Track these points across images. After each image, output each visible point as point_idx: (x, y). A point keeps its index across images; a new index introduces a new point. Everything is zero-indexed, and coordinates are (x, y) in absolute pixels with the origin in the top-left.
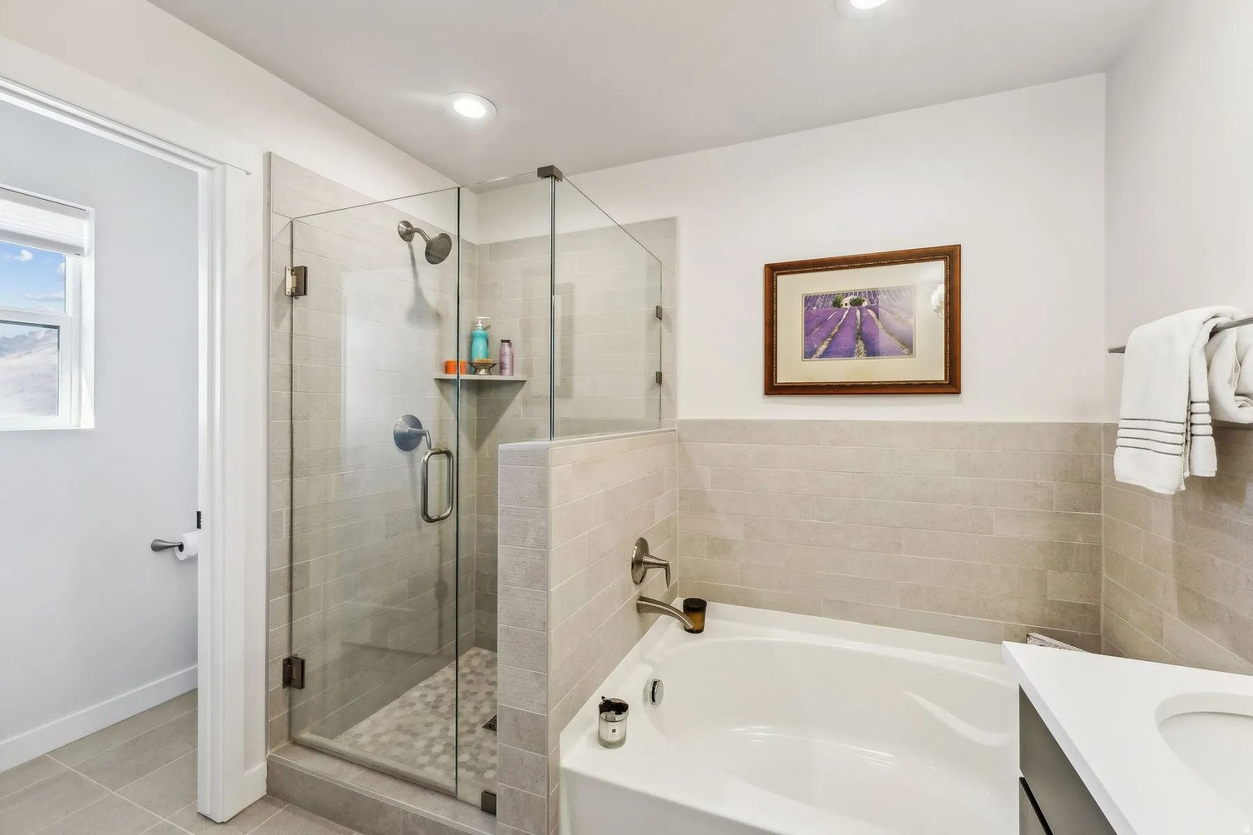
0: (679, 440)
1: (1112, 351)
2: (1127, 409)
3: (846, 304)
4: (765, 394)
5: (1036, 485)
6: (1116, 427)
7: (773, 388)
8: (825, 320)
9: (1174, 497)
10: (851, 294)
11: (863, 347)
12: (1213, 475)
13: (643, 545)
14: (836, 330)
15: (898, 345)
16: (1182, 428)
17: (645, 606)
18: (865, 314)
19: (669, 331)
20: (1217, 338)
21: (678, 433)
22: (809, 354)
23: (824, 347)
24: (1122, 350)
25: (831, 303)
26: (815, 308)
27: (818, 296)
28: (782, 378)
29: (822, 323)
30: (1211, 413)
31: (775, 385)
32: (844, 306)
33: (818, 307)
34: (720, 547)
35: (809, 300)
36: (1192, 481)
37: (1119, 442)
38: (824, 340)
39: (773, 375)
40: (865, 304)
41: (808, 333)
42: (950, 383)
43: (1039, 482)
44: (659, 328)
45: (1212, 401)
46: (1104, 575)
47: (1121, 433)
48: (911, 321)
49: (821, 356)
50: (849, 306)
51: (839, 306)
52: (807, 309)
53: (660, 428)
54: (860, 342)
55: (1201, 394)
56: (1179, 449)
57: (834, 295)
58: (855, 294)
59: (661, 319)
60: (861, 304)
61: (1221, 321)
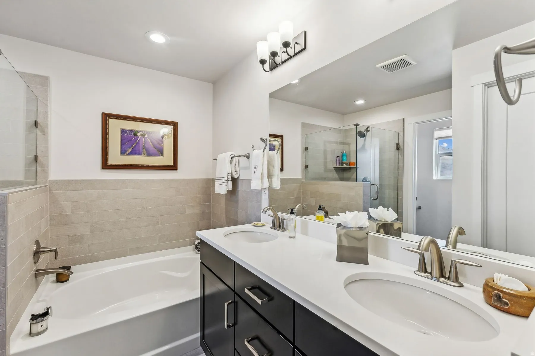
0: (50, 190)
1: (214, 160)
2: (217, 175)
3: (139, 135)
4: (102, 168)
5: (197, 197)
6: (215, 179)
7: (106, 165)
8: (130, 140)
9: (225, 195)
10: (141, 132)
11: (145, 152)
12: (231, 189)
13: (37, 243)
14: (135, 144)
15: (158, 153)
16: (226, 179)
17: (39, 274)
18: (146, 140)
19: (43, 135)
20: (232, 159)
21: (49, 187)
22: (123, 152)
23: (130, 150)
24: (216, 160)
25: (133, 134)
26: (126, 135)
27: (127, 130)
28: (111, 161)
29: (129, 141)
30: (231, 176)
31: (107, 164)
32: (138, 136)
33: (127, 134)
34: (76, 239)
35: (123, 131)
36: (228, 191)
37: (216, 183)
38: (130, 148)
39: (106, 160)
40: (146, 136)
41: (123, 144)
42: (174, 166)
43: (198, 196)
44: (36, 132)
45: (231, 173)
46: (212, 219)
47: (216, 181)
48: (163, 145)
49: (129, 154)
50: (140, 136)
51: (136, 136)
52: (123, 134)
53: (36, 184)
54: (144, 150)
55: (230, 172)
56: (226, 184)
57: (134, 131)
58: (143, 132)
59: (37, 127)
60: (145, 136)
61: (233, 156)
